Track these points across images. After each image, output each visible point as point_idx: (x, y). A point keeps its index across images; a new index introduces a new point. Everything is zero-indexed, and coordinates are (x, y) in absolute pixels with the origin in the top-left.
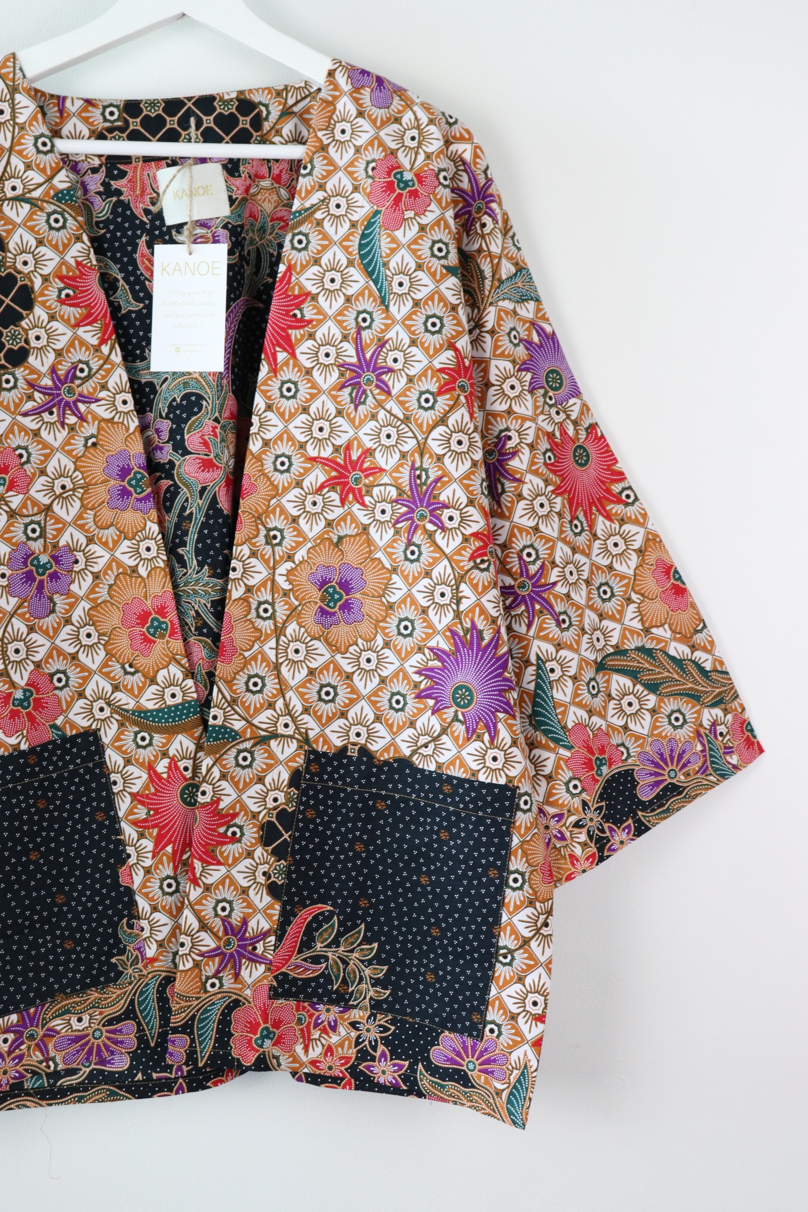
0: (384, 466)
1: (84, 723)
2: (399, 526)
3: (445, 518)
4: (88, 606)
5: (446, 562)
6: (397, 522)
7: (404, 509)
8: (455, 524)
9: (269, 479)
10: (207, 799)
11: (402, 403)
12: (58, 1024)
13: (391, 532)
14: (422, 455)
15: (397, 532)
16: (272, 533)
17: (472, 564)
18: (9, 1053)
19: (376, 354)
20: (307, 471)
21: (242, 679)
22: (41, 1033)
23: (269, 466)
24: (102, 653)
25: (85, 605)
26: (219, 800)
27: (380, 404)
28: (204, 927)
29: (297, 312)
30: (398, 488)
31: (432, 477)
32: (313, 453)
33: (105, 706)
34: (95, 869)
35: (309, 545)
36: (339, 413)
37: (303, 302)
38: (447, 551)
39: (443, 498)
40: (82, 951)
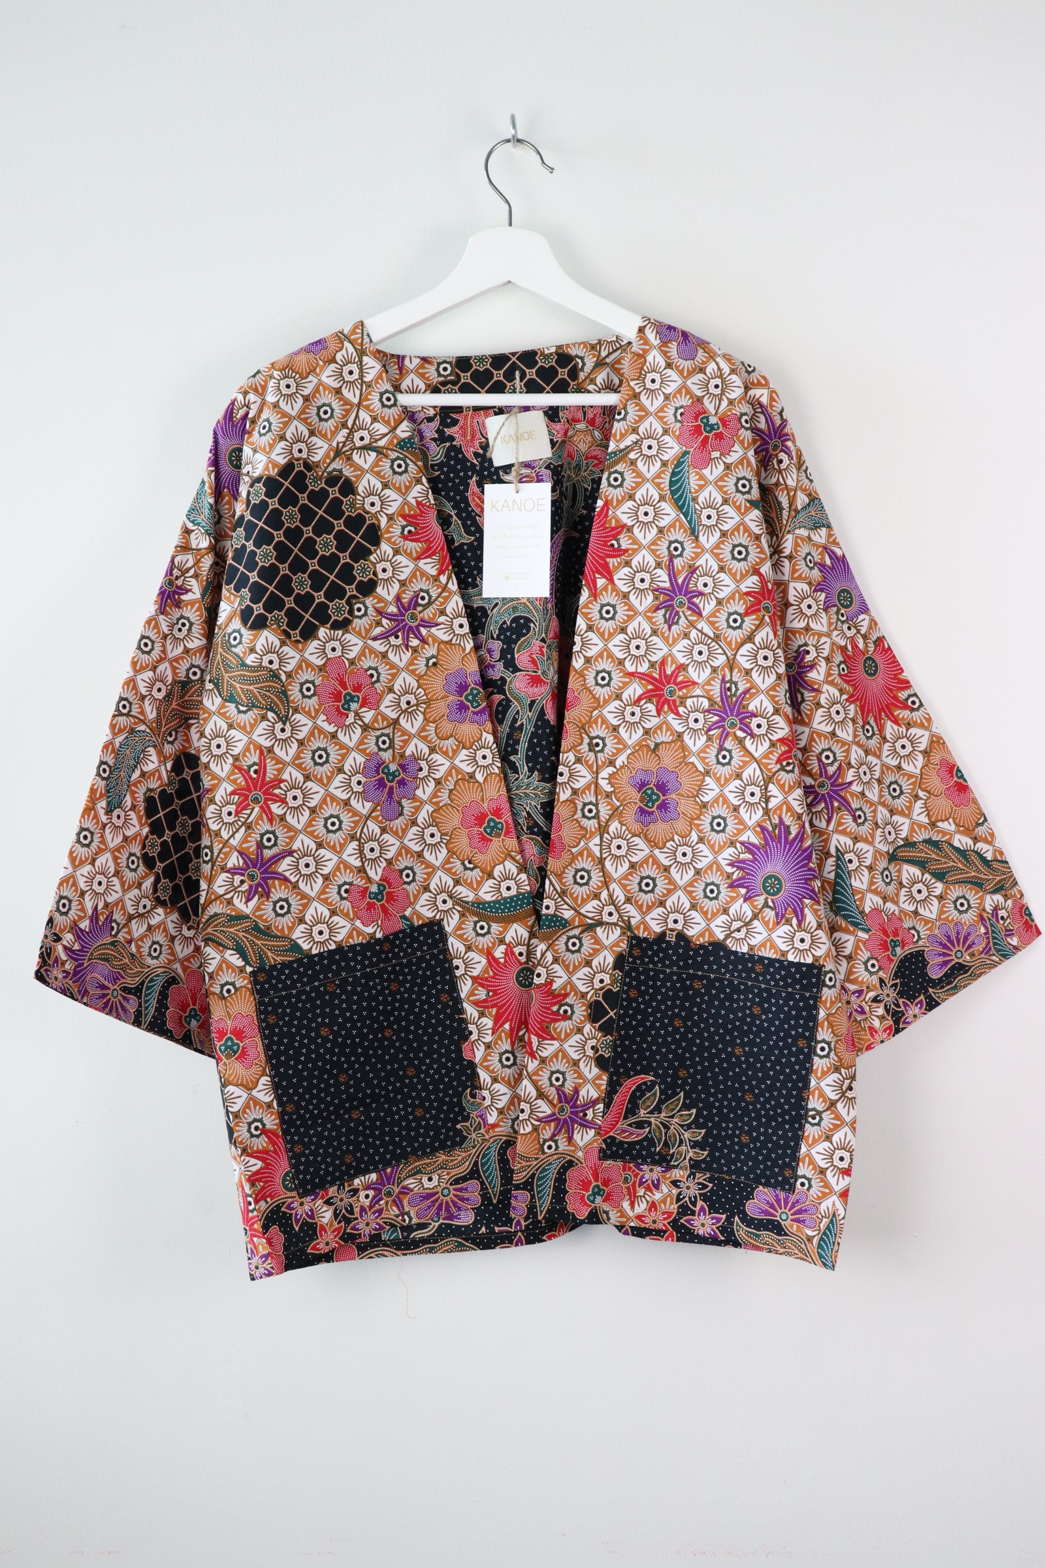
0: (696, 680)
1: (429, 914)
2: (711, 733)
3: (753, 725)
4: (431, 810)
5: (755, 765)
6: (709, 729)
7: (716, 718)
8: (763, 731)
9: (591, 693)
10: (541, 980)
11: (712, 624)
12: (410, 1182)
13: (704, 738)
14: (731, 670)
15: (709, 739)
16: (595, 741)
17: (778, 766)
18: (371, 1207)
19: (688, 579)
20: (625, 685)
21: (570, 873)
22: (397, 1191)
23: (590, 681)
24: (444, 851)
25: (429, 808)
26: (552, 981)
27: (692, 624)
28: (541, 1095)
29: (614, 542)
30: (709, 699)
31: (742, 688)
32: (631, 669)
33: (447, 899)
34: (441, 1045)
35: (629, 751)
36: (654, 632)
37: (619, 533)
38: (756, 755)
39: (751, 707)
40: (430, 1118)
